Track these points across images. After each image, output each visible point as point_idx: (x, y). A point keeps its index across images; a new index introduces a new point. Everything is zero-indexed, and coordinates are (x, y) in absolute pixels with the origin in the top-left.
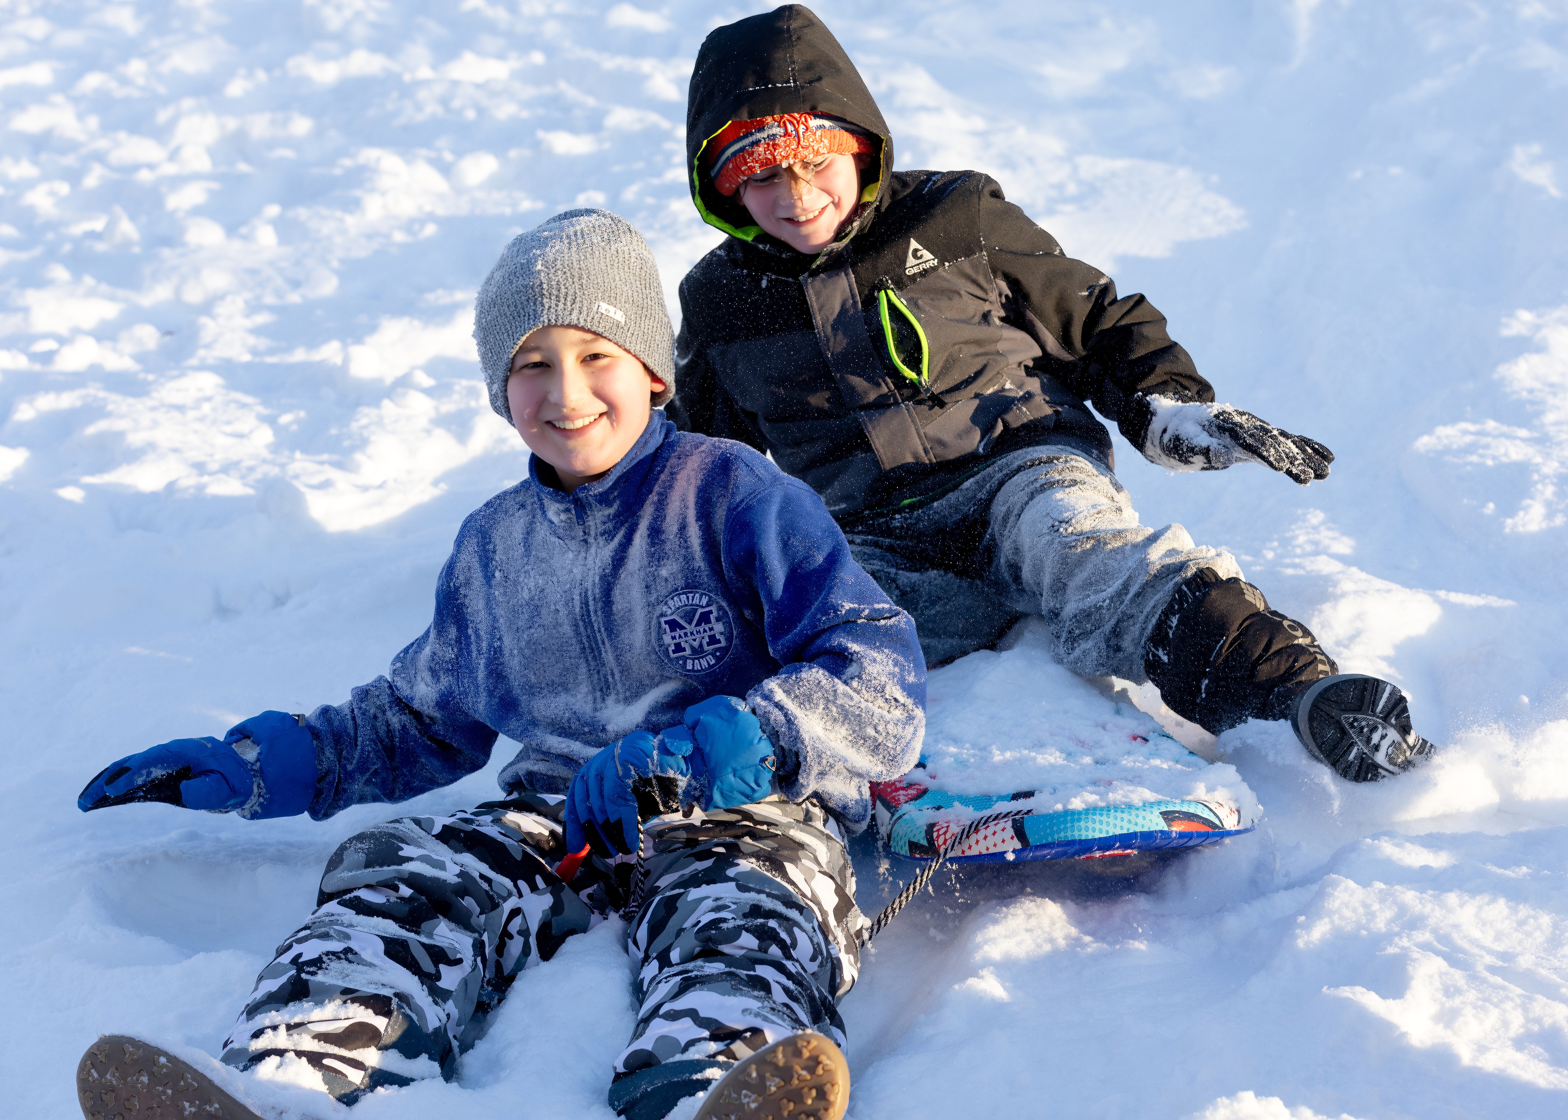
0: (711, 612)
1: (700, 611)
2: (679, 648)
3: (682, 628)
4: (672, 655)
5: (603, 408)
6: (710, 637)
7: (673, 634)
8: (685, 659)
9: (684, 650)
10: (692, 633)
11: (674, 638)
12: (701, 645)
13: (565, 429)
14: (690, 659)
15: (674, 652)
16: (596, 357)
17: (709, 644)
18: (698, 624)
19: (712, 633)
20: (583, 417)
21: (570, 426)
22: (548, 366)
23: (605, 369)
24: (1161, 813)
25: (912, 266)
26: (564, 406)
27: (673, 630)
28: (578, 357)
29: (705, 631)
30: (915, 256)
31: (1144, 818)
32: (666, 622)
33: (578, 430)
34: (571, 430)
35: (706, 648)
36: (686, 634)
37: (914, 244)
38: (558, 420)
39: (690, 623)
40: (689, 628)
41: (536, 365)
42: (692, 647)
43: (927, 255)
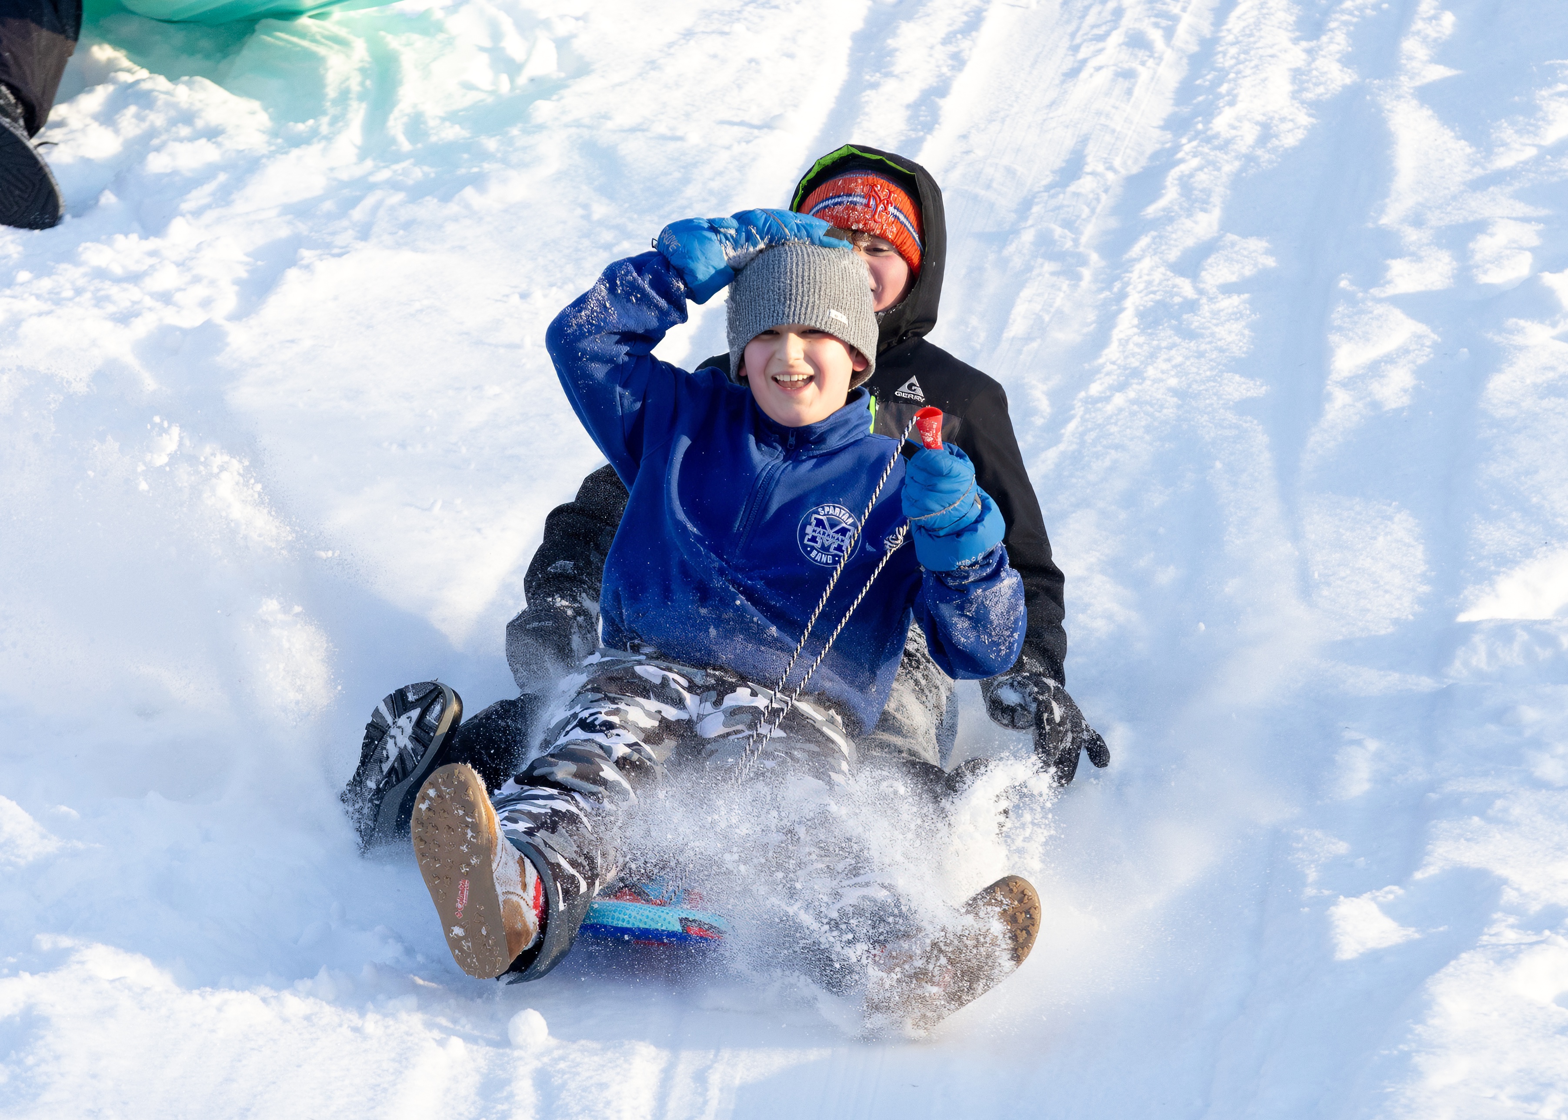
0: (849, 530)
1: (844, 525)
2: (813, 539)
3: (824, 527)
4: (806, 541)
5: (813, 372)
6: (839, 544)
7: (815, 528)
8: (813, 548)
9: (816, 542)
10: (829, 535)
11: (814, 531)
12: (829, 546)
14: (816, 550)
15: (809, 540)
17: (835, 549)
18: (837, 532)
19: (842, 544)
20: (798, 374)
25: (903, 392)
27: (817, 525)
29: (838, 539)
30: (910, 387)
32: (815, 519)
35: (831, 550)
36: (824, 534)
37: (914, 380)
39: (831, 529)
40: (831, 532)
42: (823, 545)
43: (919, 391)
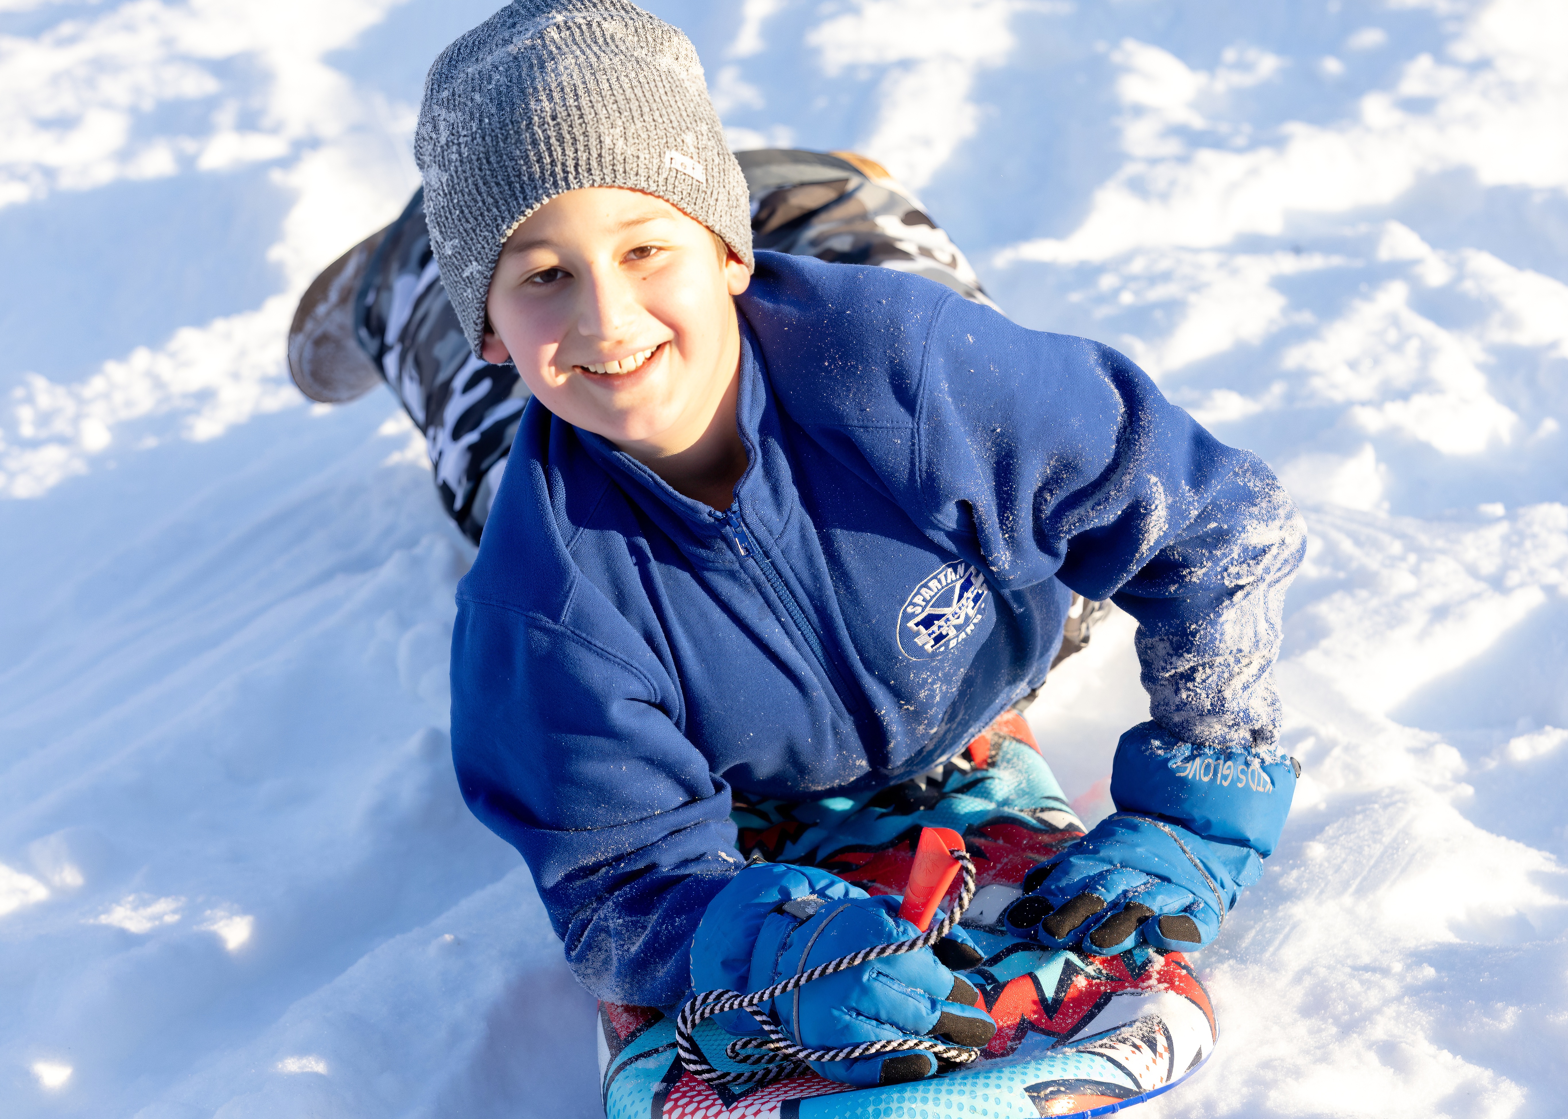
5: (666, 334)
13: (606, 374)
16: (642, 252)
20: (632, 352)
21: (613, 368)
22: (568, 275)
23: (661, 271)
24: (1027, 1090)
26: (602, 338)
28: (614, 257)
31: (998, 1101)
33: (630, 374)
34: (617, 376)
38: (594, 363)
41: (550, 275)
